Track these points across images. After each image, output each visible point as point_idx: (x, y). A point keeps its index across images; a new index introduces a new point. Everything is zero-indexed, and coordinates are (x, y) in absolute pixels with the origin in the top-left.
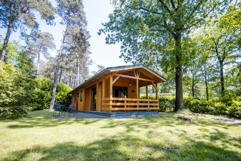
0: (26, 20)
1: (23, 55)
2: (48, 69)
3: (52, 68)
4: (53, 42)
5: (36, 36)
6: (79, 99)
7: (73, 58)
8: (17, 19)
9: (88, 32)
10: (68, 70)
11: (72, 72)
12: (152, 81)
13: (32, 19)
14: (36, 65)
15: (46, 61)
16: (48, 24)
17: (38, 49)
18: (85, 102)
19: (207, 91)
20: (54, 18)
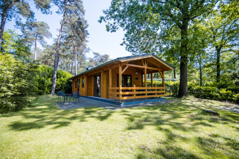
0: (20, 9)
1: (19, 43)
2: (45, 56)
3: (49, 55)
4: (49, 31)
5: (32, 25)
6: (81, 85)
7: (70, 46)
8: (11, 8)
9: (86, 21)
10: (66, 57)
11: (69, 58)
12: (159, 70)
13: (26, 8)
14: (33, 52)
15: (42, 49)
16: (44, 13)
17: (35, 38)
18: (88, 88)
19: (201, 76)
20: (50, 7)
